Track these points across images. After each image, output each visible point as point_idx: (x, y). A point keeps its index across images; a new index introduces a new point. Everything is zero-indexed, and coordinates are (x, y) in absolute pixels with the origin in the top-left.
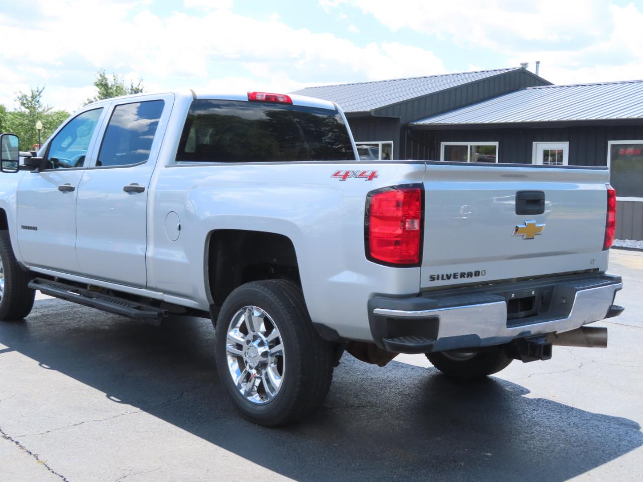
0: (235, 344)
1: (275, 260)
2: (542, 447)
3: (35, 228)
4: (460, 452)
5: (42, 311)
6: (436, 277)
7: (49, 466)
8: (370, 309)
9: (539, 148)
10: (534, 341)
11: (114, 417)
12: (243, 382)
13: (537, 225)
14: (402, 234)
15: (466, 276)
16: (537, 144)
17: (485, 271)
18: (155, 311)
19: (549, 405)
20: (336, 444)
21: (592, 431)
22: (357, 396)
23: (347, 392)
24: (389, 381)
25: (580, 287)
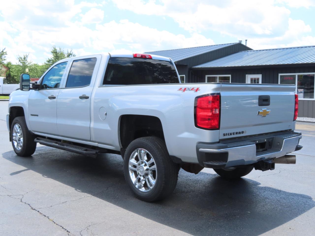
0: (133, 165)
1: (149, 128)
2: (271, 208)
3: (37, 115)
4: (236, 211)
5: (39, 152)
6: (226, 134)
7: (55, 221)
8: (197, 149)
9: (249, 78)
10: (267, 162)
11: (80, 199)
12: (137, 182)
13: (267, 111)
14: (211, 116)
15: (238, 133)
16: (248, 75)
17: (246, 131)
18: (94, 151)
19: (270, 189)
20: (181, 209)
21: (291, 200)
22: (185, 188)
23: (181, 186)
24: (198, 180)
25: (286, 138)
